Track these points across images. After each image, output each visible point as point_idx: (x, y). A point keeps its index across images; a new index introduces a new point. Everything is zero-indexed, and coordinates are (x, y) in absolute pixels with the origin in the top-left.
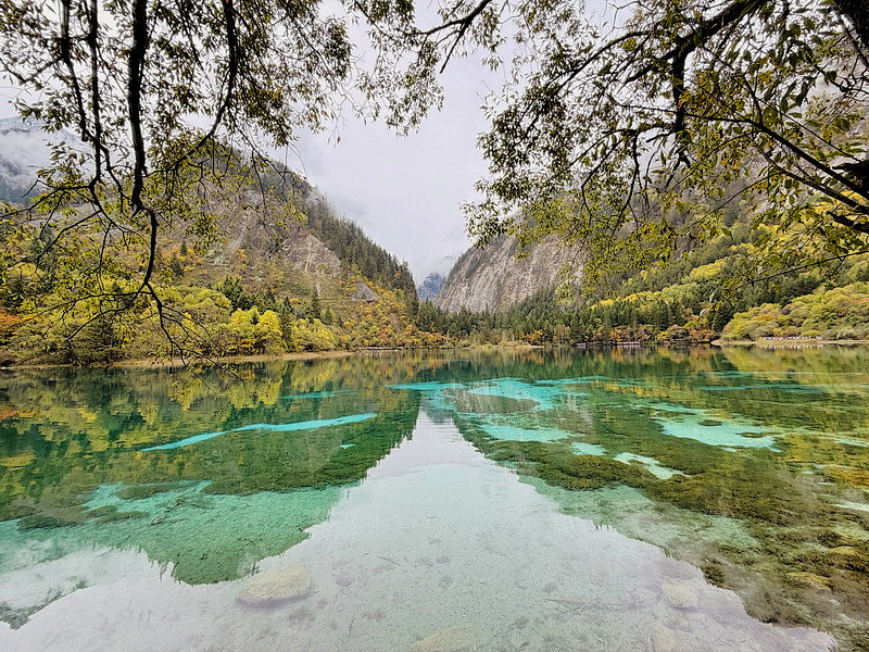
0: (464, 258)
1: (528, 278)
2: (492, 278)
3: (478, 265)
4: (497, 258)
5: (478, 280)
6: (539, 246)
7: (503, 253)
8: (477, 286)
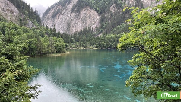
0: (49, 9)
1: (80, 23)
2: (64, 20)
3: (57, 13)
4: (65, 12)
5: (58, 20)
6: (83, 12)
7: (68, 11)
8: (57, 22)
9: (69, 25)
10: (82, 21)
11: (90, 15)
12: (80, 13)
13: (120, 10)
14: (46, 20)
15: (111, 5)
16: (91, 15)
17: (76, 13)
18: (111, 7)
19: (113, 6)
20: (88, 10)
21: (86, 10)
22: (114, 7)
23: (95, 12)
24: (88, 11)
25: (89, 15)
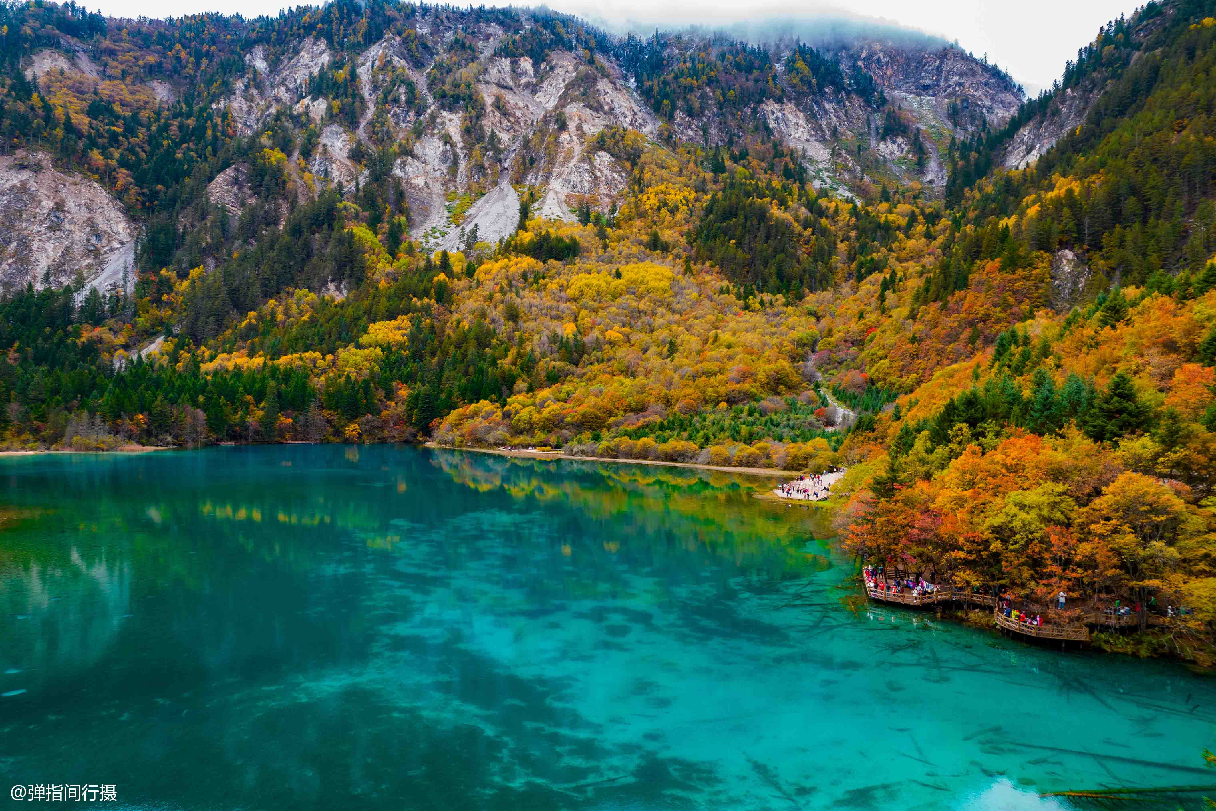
11: (60, 207)
13: (278, 207)
15: (222, 169)
16: (70, 206)
18: (220, 178)
19: (230, 172)
20: (37, 169)
21: (23, 167)
22: (235, 182)
23: (97, 193)
24: (44, 177)
25: (47, 204)
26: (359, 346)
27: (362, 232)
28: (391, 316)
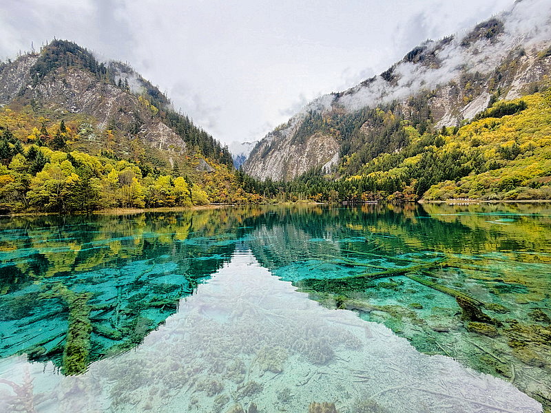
0: (260, 144)
3: (270, 150)
4: (283, 145)
5: (270, 161)
6: (311, 140)
7: (287, 142)
8: (270, 164)
9: (286, 165)
10: (307, 157)
11: (323, 145)
12: (305, 143)
14: (253, 162)
16: (325, 144)
17: (298, 145)
18: (363, 125)
19: (366, 123)
20: (319, 136)
21: (315, 137)
22: (368, 125)
23: (331, 139)
24: (320, 138)
25: (320, 145)
26: (398, 167)
27: (409, 129)
28: (414, 155)
